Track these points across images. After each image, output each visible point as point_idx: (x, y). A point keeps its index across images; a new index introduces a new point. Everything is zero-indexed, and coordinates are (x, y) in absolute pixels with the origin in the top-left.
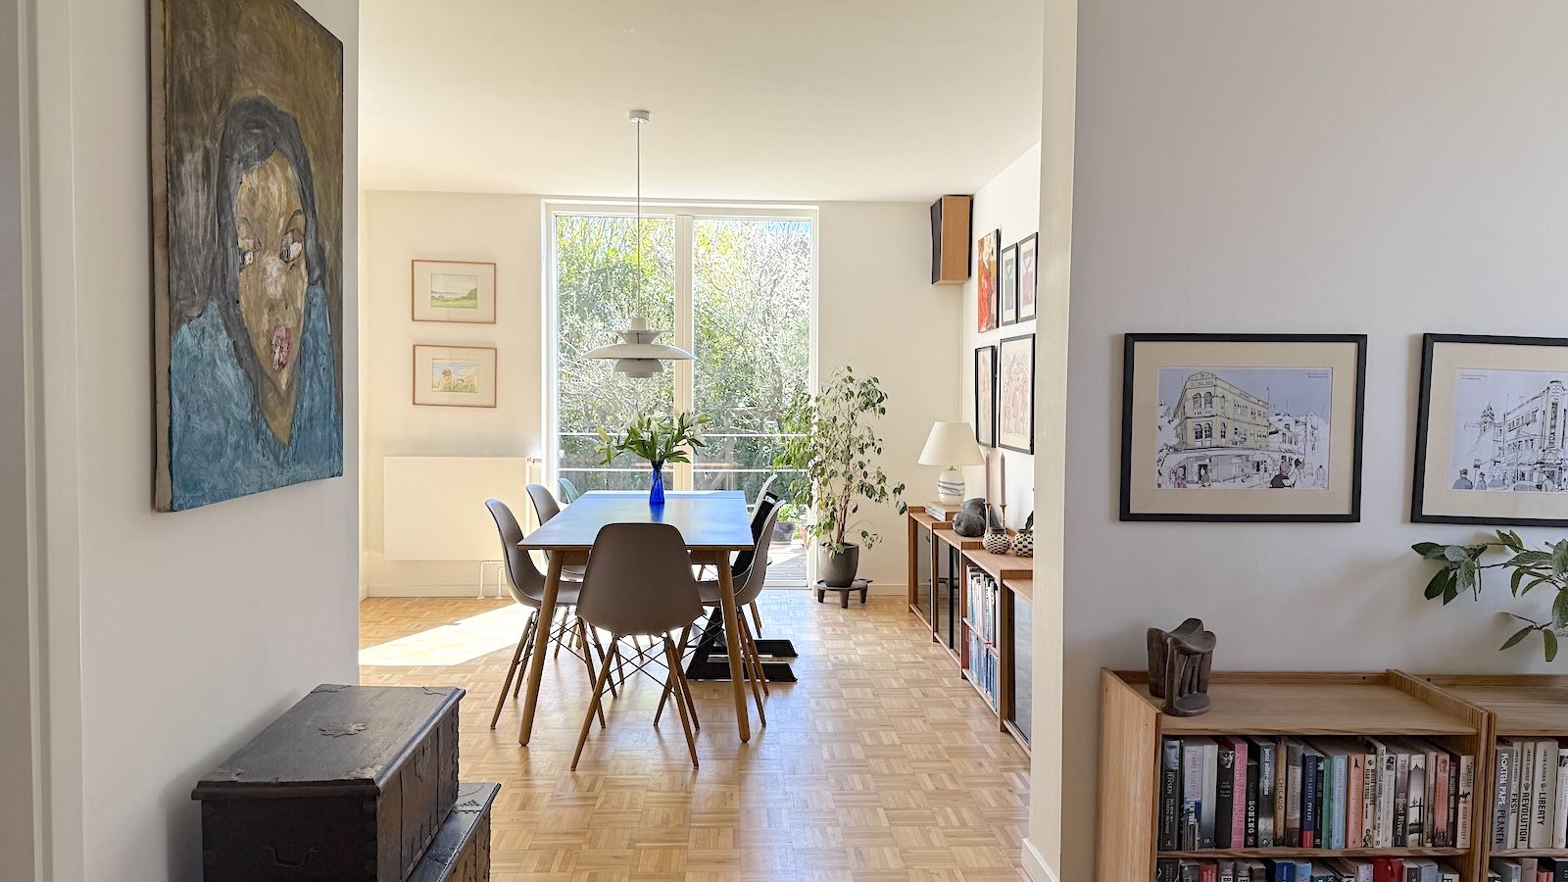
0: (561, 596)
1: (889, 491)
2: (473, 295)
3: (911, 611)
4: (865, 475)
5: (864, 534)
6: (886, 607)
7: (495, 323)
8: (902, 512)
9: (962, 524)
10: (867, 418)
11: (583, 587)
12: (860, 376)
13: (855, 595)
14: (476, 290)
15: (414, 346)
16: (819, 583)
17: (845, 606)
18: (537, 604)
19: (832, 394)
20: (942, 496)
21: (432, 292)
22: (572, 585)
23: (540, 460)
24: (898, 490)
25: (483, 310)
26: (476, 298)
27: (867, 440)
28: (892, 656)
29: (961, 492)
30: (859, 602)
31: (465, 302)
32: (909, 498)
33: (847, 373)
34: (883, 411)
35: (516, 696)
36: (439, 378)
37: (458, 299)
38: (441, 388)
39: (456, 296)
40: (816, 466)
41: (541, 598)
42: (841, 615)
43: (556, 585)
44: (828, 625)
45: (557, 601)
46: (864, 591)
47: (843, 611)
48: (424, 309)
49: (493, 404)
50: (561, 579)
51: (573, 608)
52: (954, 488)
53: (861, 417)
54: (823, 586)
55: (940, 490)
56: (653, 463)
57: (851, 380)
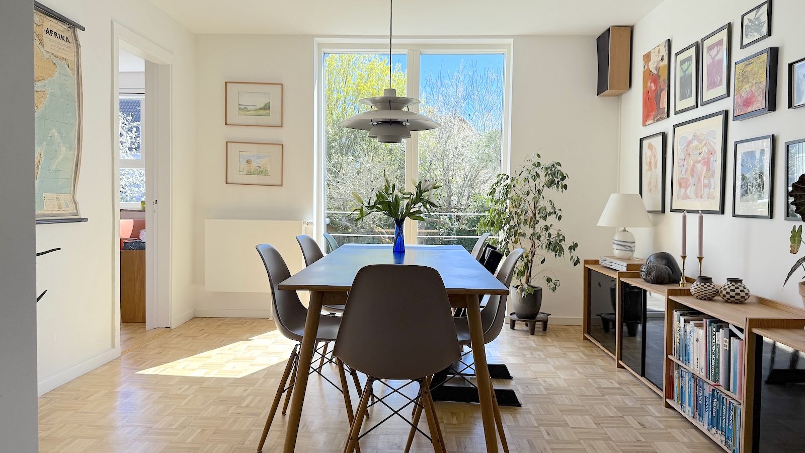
0: (322, 330)
1: (566, 249)
2: (267, 107)
3: (585, 338)
4: (550, 235)
5: (549, 280)
6: (563, 334)
7: (282, 127)
8: (575, 264)
9: (653, 274)
10: (551, 193)
11: (342, 321)
12: (546, 162)
13: (539, 325)
14: (269, 103)
15: (227, 143)
16: (511, 314)
17: (533, 333)
18: (299, 338)
19: (525, 174)
20: (617, 252)
21: (239, 105)
22: (331, 319)
23: (312, 223)
24: (573, 247)
25: (274, 118)
26: (269, 109)
27: (549, 209)
28: (590, 380)
29: (633, 249)
30: (541, 330)
31: (262, 112)
32: (582, 254)
33: (536, 160)
34: (565, 187)
35: (284, 413)
36: (244, 165)
37: (256, 110)
38: (245, 172)
39: (256, 108)
40: (510, 228)
41: (302, 332)
42: (533, 341)
43: (317, 319)
44: (525, 349)
45: (317, 337)
46: (545, 323)
47: (531, 337)
48: (234, 117)
49: (280, 184)
50: (322, 313)
51: (331, 345)
52: (628, 246)
53: (546, 192)
54: (515, 317)
55: (615, 247)
56: (397, 220)
57: (539, 164)
